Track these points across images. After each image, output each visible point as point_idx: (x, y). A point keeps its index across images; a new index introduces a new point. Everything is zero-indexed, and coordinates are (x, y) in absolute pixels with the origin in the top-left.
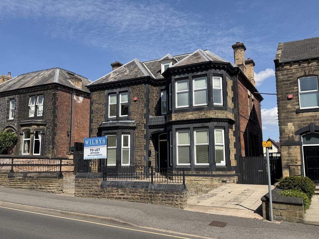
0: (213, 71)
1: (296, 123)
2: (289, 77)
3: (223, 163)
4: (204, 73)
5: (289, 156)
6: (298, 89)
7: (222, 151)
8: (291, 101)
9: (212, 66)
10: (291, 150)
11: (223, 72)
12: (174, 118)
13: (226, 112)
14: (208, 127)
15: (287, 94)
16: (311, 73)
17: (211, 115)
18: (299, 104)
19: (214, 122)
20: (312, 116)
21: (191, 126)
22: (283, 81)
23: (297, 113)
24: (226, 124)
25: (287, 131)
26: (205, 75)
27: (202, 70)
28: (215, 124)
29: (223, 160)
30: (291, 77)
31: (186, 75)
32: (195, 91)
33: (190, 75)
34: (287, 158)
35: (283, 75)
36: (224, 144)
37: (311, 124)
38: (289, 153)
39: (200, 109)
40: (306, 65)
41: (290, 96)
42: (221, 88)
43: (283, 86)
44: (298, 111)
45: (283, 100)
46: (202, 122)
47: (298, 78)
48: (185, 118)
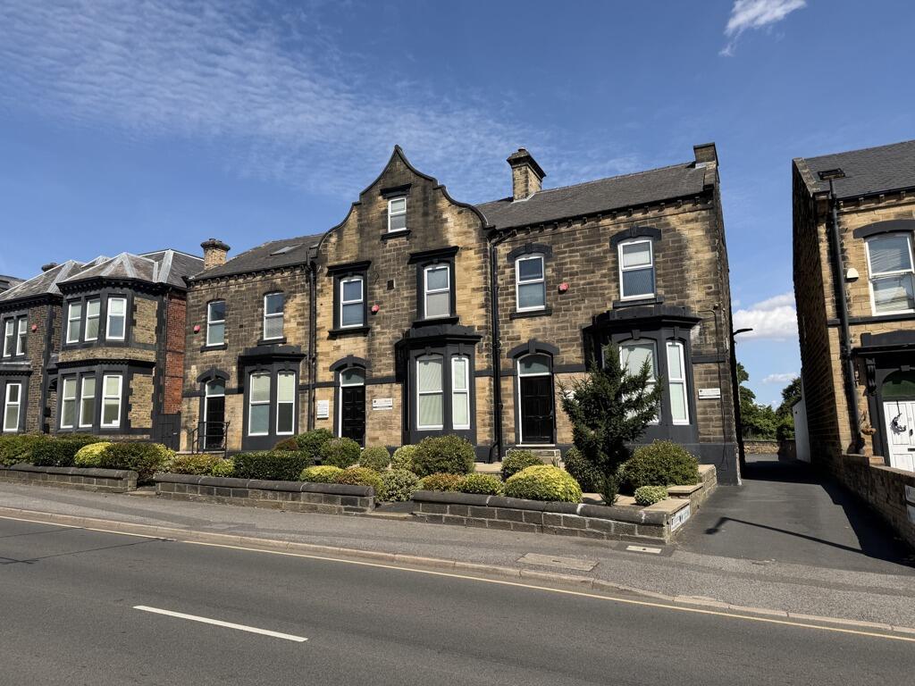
0: (109, 289)
1: (199, 365)
2: (198, 302)
3: (116, 424)
4: (97, 292)
5: (189, 412)
6: (206, 318)
7: (117, 406)
8: (198, 335)
9: (105, 283)
10: (191, 403)
11: (126, 290)
12: (62, 357)
13: (126, 350)
14: (94, 372)
15: (195, 324)
16: (219, 297)
17: (100, 354)
18: (205, 340)
19: (103, 365)
20: (215, 356)
21: (77, 370)
22: (193, 306)
23: (202, 352)
24: (125, 367)
25: (190, 376)
26: (97, 296)
27: (94, 288)
28: (105, 367)
29: (117, 419)
30: (200, 301)
31: (79, 295)
32: (89, 318)
33: (82, 295)
34: (186, 415)
35: (193, 298)
36: (120, 396)
37: (214, 367)
38: (189, 408)
39: (89, 345)
40: (215, 285)
41: (196, 328)
42: (124, 314)
43: (192, 314)
44: (204, 349)
45: (190, 333)
46: (88, 365)
47: (208, 303)
48: (72, 359)
